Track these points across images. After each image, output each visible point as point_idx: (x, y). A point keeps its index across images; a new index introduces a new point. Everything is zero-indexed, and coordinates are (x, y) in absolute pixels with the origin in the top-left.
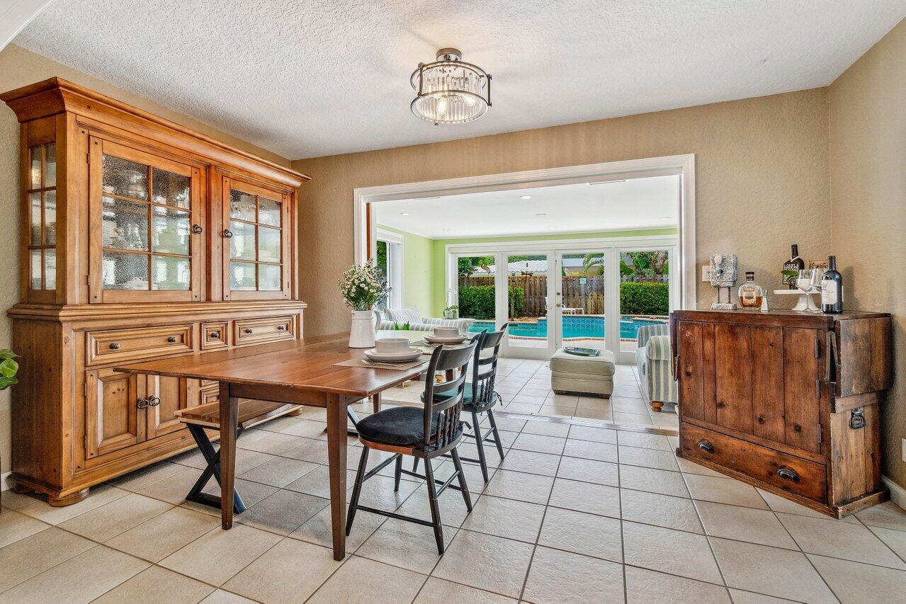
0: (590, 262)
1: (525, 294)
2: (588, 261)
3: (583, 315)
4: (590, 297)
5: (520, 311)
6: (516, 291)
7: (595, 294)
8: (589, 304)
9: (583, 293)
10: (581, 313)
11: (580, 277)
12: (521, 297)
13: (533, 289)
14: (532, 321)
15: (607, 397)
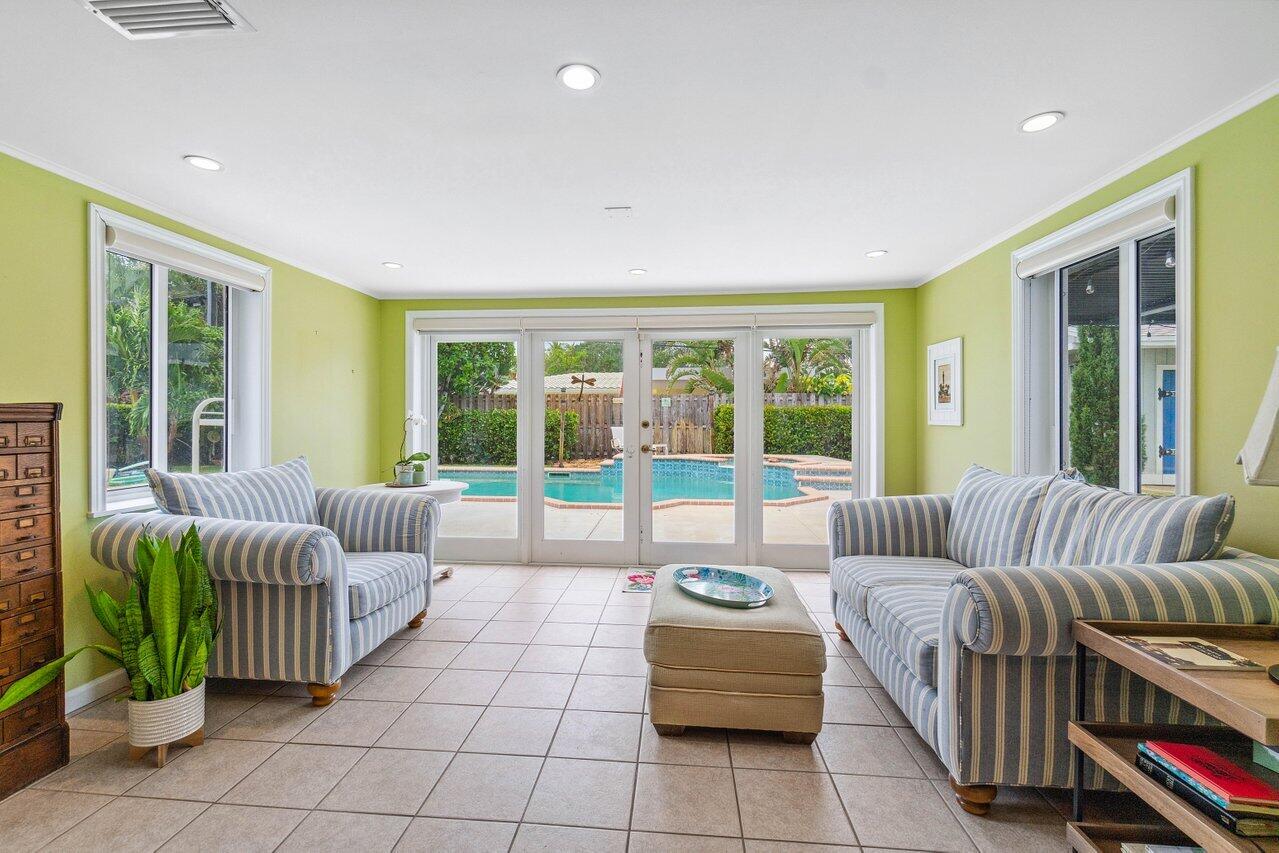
0: (676, 373)
1: (582, 423)
2: (673, 372)
3: (667, 456)
4: (676, 428)
5: (574, 450)
6: (568, 418)
7: (683, 422)
8: (674, 437)
9: (666, 420)
10: (662, 451)
11: (661, 396)
12: (575, 427)
13: (593, 415)
14: (592, 466)
15: (805, 740)
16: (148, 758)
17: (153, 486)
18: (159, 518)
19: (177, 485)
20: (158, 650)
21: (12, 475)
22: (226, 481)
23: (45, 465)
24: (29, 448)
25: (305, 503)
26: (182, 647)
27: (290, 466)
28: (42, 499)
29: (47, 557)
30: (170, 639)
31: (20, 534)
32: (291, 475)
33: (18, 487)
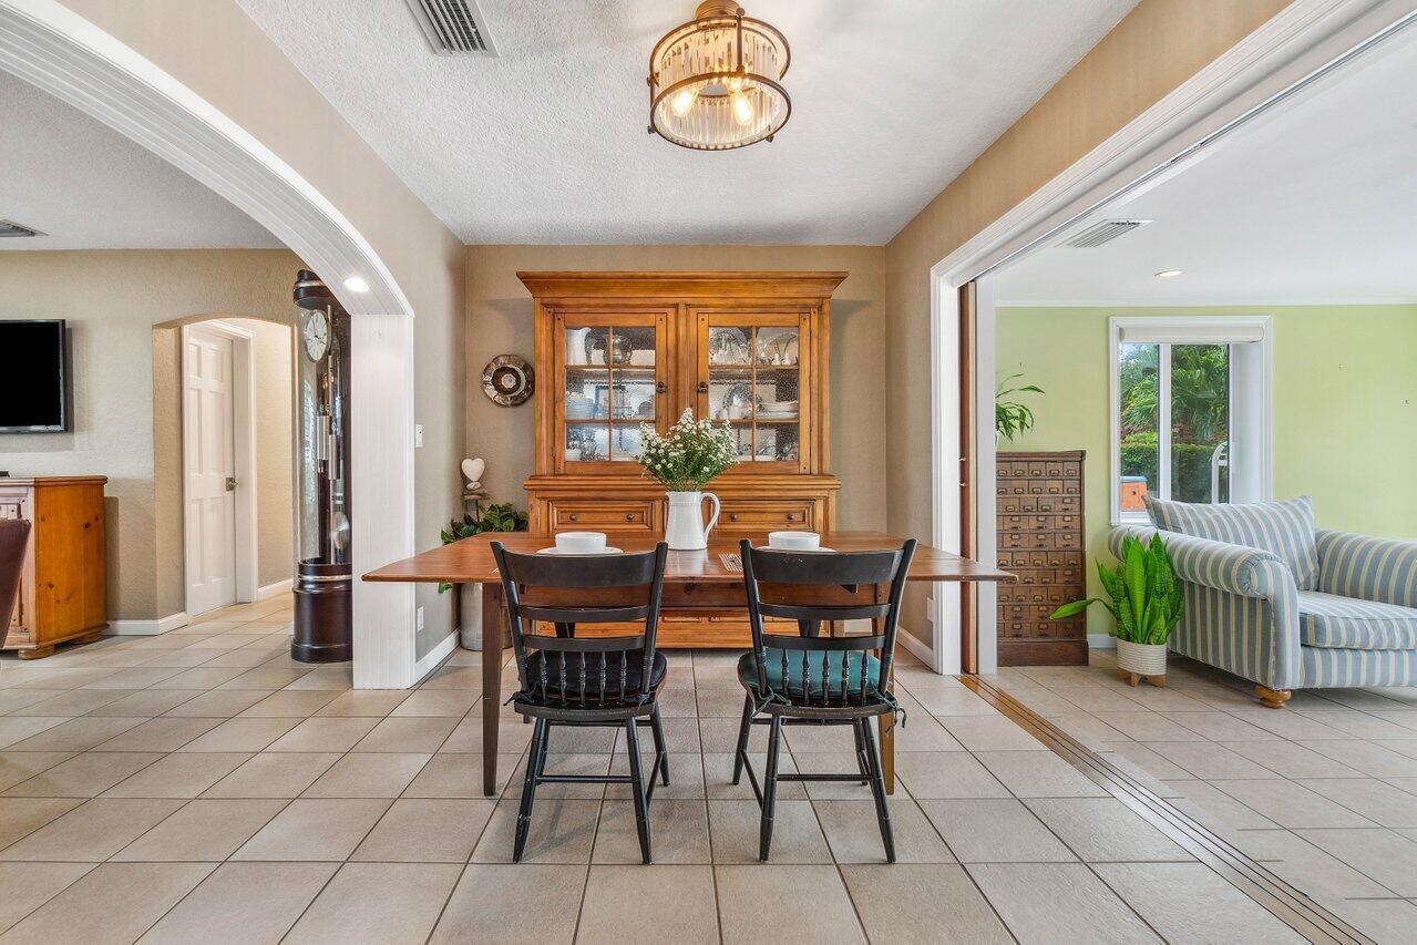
16: (1126, 678)
17: (1148, 507)
18: (1152, 530)
19: (1165, 509)
20: (1132, 609)
21: (1061, 491)
22: (1210, 511)
23: (1078, 487)
24: (1070, 476)
25: (1298, 541)
26: (1147, 614)
27: (1286, 504)
28: (1076, 506)
29: (1078, 541)
30: (1139, 605)
31: (1065, 524)
32: (1284, 513)
33: (1064, 498)
